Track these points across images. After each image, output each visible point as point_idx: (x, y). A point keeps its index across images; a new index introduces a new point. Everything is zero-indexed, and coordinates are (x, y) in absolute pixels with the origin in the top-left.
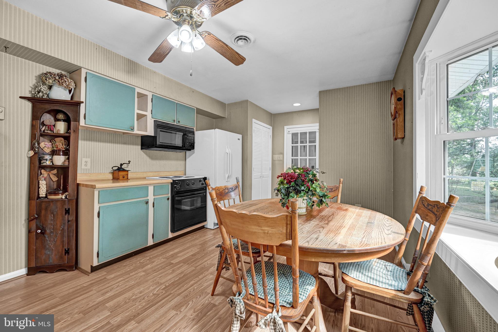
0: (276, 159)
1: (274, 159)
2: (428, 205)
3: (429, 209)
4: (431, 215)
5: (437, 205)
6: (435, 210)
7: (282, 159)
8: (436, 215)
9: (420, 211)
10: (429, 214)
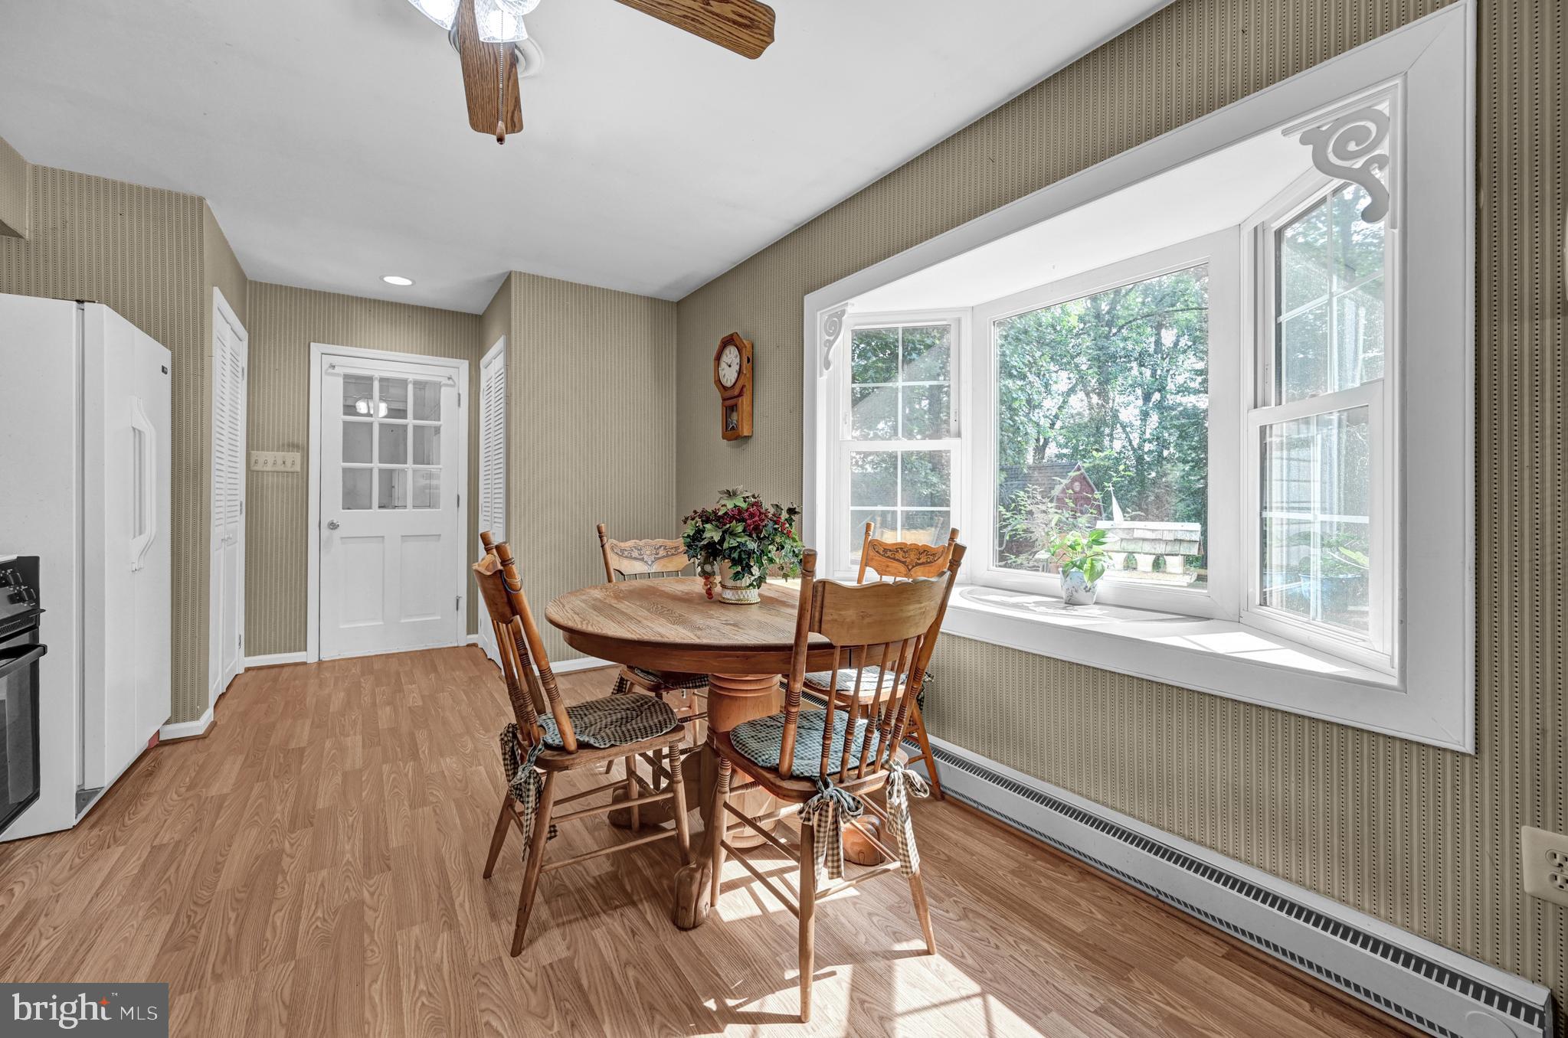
0: (269, 468)
1: (258, 468)
2: (885, 550)
3: (888, 557)
4: (896, 564)
5: (901, 549)
6: (899, 556)
7: (298, 468)
8: (904, 563)
9: (874, 563)
10: (890, 564)
